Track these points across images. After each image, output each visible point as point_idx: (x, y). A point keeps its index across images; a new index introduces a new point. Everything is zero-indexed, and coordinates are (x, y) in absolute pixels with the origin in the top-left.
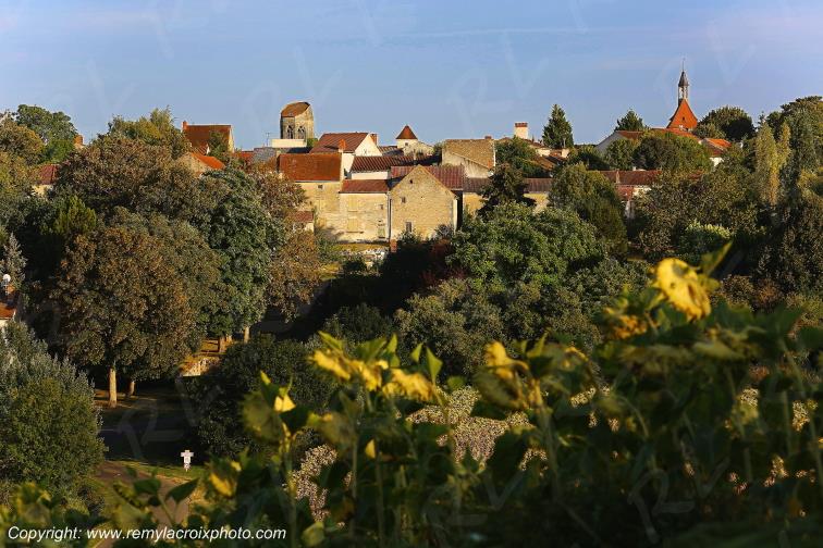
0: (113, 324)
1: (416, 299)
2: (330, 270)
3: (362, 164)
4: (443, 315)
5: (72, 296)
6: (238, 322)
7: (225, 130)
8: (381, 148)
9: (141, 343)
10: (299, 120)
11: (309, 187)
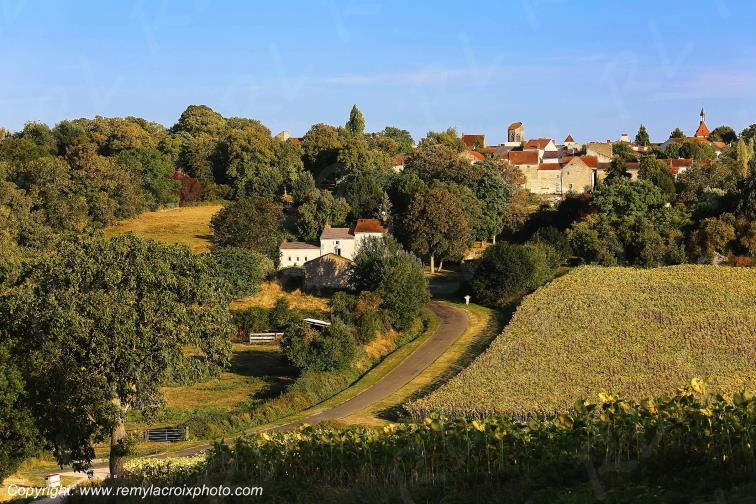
0: (433, 235)
1: (575, 224)
2: (533, 208)
3: (549, 155)
4: (587, 231)
5: (414, 222)
6: (490, 233)
7: (482, 138)
8: (557, 146)
9: (446, 244)
10: (517, 131)
11: (523, 167)
